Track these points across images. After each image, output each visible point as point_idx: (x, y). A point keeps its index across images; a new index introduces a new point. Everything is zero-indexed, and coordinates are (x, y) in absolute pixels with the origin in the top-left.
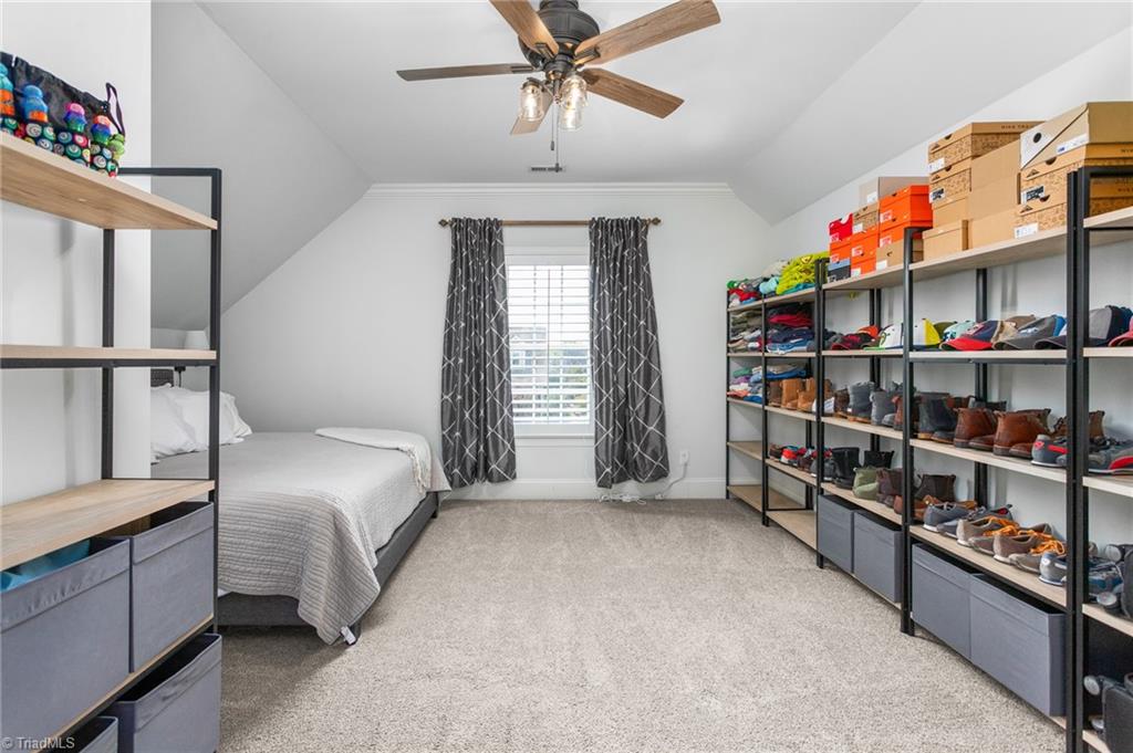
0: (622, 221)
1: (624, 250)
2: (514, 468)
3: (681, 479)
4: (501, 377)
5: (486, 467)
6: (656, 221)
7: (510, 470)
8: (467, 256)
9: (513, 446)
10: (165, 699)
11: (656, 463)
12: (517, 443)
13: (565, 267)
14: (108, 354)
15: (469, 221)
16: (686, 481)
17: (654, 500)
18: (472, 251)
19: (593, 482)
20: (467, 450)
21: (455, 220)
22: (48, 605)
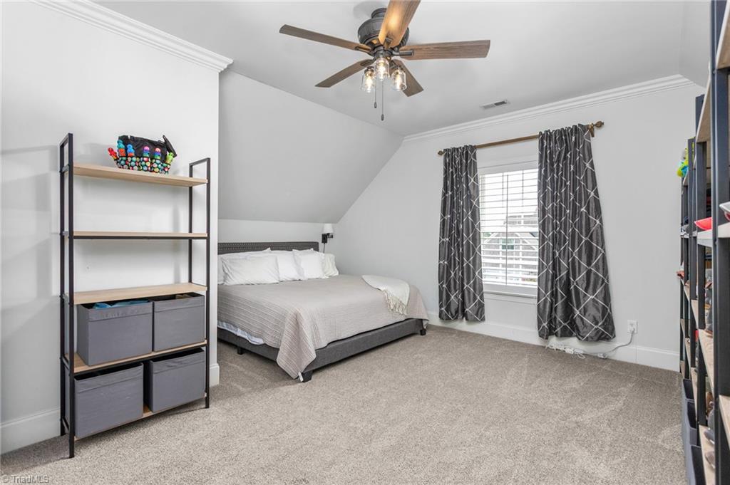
0: (565, 131)
1: (566, 152)
2: (483, 312)
3: (627, 345)
4: (474, 250)
5: (463, 310)
6: (600, 125)
7: (480, 315)
8: (452, 172)
9: (482, 297)
10: (169, 366)
11: (596, 327)
12: (485, 296)
13: (525, 171)
14: (191, 235)
15: (454, 149)
16: (632, 347)
17: (597, 357)
18: (456, 169)
19: (536, 331)
20: (453, 297)
21: (445, 150)
22: (111, 317)
